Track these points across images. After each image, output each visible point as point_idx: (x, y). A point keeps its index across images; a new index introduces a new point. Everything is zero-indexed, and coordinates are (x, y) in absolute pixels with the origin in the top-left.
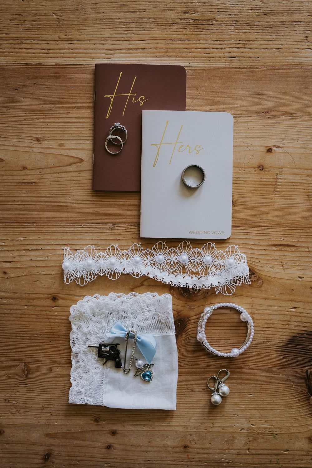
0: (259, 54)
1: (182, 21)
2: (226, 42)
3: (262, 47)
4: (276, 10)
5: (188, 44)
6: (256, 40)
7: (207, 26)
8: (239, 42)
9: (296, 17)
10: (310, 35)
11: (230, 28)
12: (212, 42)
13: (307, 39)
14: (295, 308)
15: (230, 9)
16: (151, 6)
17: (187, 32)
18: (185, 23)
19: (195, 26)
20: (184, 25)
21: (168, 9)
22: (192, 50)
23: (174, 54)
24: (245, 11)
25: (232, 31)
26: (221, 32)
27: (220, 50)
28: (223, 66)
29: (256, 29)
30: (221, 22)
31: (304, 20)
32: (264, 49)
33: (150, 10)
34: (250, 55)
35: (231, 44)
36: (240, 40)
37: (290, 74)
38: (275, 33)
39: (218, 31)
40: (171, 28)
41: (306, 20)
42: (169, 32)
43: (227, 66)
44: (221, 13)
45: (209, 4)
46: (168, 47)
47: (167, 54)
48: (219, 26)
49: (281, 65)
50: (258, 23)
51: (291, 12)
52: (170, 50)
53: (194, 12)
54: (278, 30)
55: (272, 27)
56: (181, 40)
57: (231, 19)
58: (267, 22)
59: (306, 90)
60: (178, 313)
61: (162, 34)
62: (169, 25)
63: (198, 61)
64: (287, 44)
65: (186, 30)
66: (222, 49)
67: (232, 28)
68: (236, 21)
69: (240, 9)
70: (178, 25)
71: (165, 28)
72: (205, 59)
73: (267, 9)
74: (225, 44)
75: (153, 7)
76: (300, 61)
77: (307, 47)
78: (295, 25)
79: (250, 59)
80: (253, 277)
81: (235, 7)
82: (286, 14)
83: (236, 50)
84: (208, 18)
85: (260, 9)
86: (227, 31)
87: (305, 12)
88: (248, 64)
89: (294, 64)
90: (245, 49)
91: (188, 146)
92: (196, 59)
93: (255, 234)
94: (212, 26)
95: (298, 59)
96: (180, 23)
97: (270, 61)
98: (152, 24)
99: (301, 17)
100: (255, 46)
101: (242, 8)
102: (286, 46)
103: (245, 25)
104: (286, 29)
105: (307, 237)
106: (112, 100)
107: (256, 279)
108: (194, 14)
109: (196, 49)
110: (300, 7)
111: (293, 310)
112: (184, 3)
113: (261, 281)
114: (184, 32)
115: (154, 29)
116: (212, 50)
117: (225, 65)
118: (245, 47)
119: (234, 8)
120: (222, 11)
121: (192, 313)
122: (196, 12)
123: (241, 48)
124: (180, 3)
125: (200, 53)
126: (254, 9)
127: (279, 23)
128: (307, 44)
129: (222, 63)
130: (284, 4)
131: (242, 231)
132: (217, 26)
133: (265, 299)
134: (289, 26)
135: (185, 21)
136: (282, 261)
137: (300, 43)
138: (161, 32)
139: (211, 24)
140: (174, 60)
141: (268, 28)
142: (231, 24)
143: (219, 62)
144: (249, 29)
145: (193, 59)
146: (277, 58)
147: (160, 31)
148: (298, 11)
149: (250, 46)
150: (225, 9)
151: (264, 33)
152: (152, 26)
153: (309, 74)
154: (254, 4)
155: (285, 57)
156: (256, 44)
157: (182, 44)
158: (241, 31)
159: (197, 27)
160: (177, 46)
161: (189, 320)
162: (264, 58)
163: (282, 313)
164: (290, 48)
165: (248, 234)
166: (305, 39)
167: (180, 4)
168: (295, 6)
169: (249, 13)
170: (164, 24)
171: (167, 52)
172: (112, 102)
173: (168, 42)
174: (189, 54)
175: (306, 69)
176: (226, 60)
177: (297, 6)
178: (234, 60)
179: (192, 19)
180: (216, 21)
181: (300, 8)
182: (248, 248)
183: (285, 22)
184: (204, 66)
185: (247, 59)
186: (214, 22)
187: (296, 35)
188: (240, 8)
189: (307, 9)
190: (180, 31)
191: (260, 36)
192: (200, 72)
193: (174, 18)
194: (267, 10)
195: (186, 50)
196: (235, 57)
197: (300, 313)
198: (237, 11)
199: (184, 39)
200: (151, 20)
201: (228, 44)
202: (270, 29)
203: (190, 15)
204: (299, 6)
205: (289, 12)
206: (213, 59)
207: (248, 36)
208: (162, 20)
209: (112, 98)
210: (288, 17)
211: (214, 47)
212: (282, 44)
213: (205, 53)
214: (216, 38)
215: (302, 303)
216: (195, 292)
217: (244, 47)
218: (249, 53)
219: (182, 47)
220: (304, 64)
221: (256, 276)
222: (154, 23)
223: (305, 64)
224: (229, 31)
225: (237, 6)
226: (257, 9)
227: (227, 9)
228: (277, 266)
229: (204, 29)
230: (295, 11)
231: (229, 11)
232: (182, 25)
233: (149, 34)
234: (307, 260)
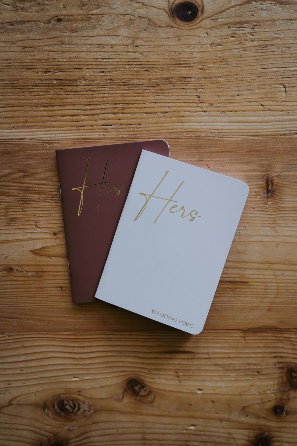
0: (141, 120)
1: (44, 82)
2: (98, 107)
3: (144, 111)
4: (160, 64)
5: (52, 111)
6: (136, 102)
7: (75, 87)
8: (115, 106)
9: (185, 72)
10: (202, 94)
11: (104, 89)
12: (82, 107)
13: (200, 99)
14: (194, 425)
15: (102, 65)
16: (5, 65)
17: (51, 96)
18: (48, 85)
19: (60, 87)
20: (46, 87)
21: (25, 67)
22: (58, 118)
23: (36, 124)
24: (121, 66)
25: (106, 92)
26: (92, 94)
27: (92, 117)
28: (96, 136)
29: (136, 88)
30: (91, 82)
31: (195, 76)
32: (146, 113)
33: (3, 70)
34: (130, 121)
35: (105, 109)
36: (116, 104)
37: (180, 143)
38: (159, 93)
39: (89, 93)
40: (31, 92)
41: (198, 76)
42: (28, 97)
43: (101, 136)
44: (91, 70)
45: (76, 60)
46: (28, 115)
47: (27, 124)
48: (90, 87)
49: (168, 133)
50: (138, 81)
51: (179, 65)
52: (30, 119)
53: (57, 71)
54: (163, 90)
55: (155, 85)
56: (43, 106)
57: (103, 78)
58: (149, 79)
59: (200, 162)
60: (55, 435)
61: (19, 99)
62: (28, 87)
63: (66, 132)
64: (174, 106)
65: (48, 93)
66: (94, 115)
67: (106, 89)
68: (111, 80)
69: (115, 65)
70: (39, 87)
71: (22, 92)
72: (75, 128)
73: (149, 63)
74: (98, 109)
75: (7, 66)
76: (191, 127)
77: (200, 109)
78: (184, 82)
79: (129, 126)
80: (143, 390)
81: (109, 62)
82: (172, 68)
83: (111, 116)
84: (76, 78)
85: (139, 63)
86: (99, 92)
87: (195, 65)
88: (128, 133)
89: (184, 130)
90: (123, 115)
92: (62, 129)
93: (143, 340)
94: (80, 87)
95: (189, 124)
96: (41, 85)
97: (155, 128)
98: (6, 88)
99: (192, 72)
100: (135, 110)
101: (117, 63)
102: (174, 109)
103: (121, 84)
104: (172, 87)
105: (207, 341)
107: (146, 393)
108: (58, 74)
109: (62, 116)
110: (190, 59)
111: (192, 428)
112: (45, 59)
113: (153, 395)
114: (46, 96)
115: (9, 94)
116: (82, 117)
117: (99, 135)
118: (123, 111)
119: (107, 63)
120: (92, 67)
121: (73, 436)
122: (60, 70)
123: (118, 113)
124: (39, 59)
125: (67, 121)
126: (132, 63)
127: (163, 80)
128: (200, 105)
129: (95, 133)
130: (169, 56)
131: (128, 337)
132: (87, 87)
133: (158, 416)
134: (176, 83)
135: (47, 82)
136: (177, 371)
137: (191, 105)
138: (18, 97)
139: (79, 84)
140: (36, 132)
141: (150, 87)
142: (104, 84)
143: (92, 132)
144: (127, 89)
145: (59, 129)
146: (163, 125)
147: (16, 96)
148: (187, 64)
149: (129, 111)
150: (96, 65)
151: (146, 94)
152: (6, 90)
153: (203, 143)
154: (131, 57)
155: (173, 123)
156: (136, 108)
157: (46, 111)
158: (117, 92)
159: (62, 89)
160: (39, 114)
161: (69, 444)
162: (147, 125)
163: (179, 431)
164: (179, 111)
165: (135, 339)
166: (197, 99)
167: (40, 61)
168: (183, 58)
169: (126, 69)
170: (23, 87)
171: (26, 121)
173: (28, 109)
174: (53, 123)
175: (199, 137)
176: (99, 129)
177: (185, 58)
178: (109, 128)
179: (56, 80)
180: (85, 80)
181: (189, 61)
182: (135, 357)
183: (171, 78)
184: (73, 137)
185: (126, 126)
186: (83, 82)
187: (185, 94)
188: (114, 63)
189: (198, 60)
190: (41, 95)
191: (140, 98)
192: (68, 145)
193: (32, 79)
194: (149, 65)
195: (49, 118)
196: (111, 125)
197: (201, 431)
198: (112, 67)
199: (47, 105)
200: (4, 82)
201: (102, 109)
202: (153, 88)
203: (54, 75)
204: (188, 58)
205: (176, 65)
206: (84, 128)
207: (126, 98)
208: (19, 82)
210: (174, 73)
211: (84, 113)
212: (169, 107)
213: (73, 122)
214: (87, 102)
215: (202, 420)
216: (75, 411)
217: (121, 111)
218: (128, 119)
219: (45, 115)
220: (196, 130)
221: (146, 390)
222: (9, 86)
223: (198, 130)
224: (102, 92)
225: (111, 60)
226: (136, 63)
227: (99, 65)
228: (171, 377)
229: (71, 91)
230: (183, 64)
231: (101, 67)
232: (44, 87)
233: (3, 101)
234: (208, 368)
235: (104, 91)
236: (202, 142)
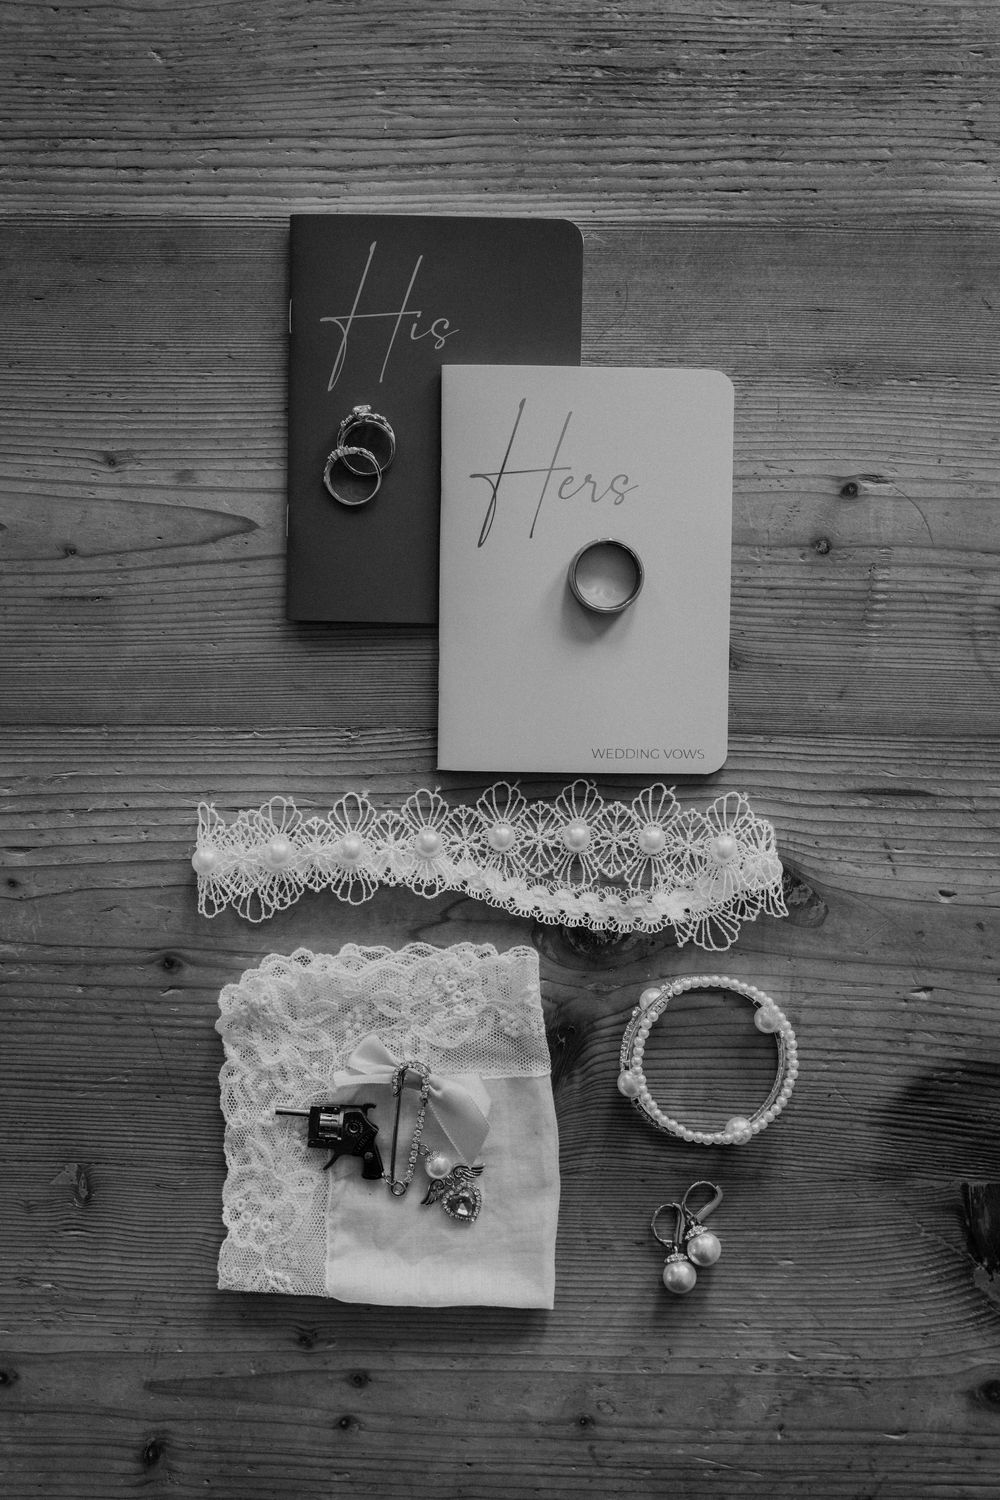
0: (817, 180)
1: (570, 73)
2: (709, 141)
3: (827, 157)
4: (871, 37)
5: (589, 148)
6: (809, 132)
7: (650, 88)
8: (753, 141)
9: (936, 58)
10: (979, 118)
11: (724, 96)
12: (667, 141)
13: (975, 128)
14: (927, 989)
15: (724, 33)
16: (470, 25)
17: (586, 109)
18: (579, 80)
19: (611, 88)
20: (576, 87)
21: (523, 33)
22: (603, 167)
23: (544, 181)
24: (771, 39)
25: (730, 104)
26: (695, 109)
27: (692, 168)
28: (699, 218)
29: (809, 96)
30: (693, 76)
31: (961, 69)
32: (831, 161)
33: (465, 39)
34: (789, 181)
35: (726, 147)
36: (754, 136)
37: (917, 242)
38: (868, 111)
39: (685, 104)
40: (534, 98)
41: (969, 69)
42: (527, 109)
43: (712, 218)
44: (693, 45)
45: (656, 18)
46: (524, 157)
47: (522, 181)
48: (689, 88)
49: (887, 214)
50: (813, 77)
51: (922, 41)
52: (530, 169)
53: (606, 45)
54: (879, 102)
55: (857, 90)
56: (564, 136)
57: (726, 67)
58: (843, 74)
59: (968, 294)
60: (560, 1006)
61: (503, 116)
62: (528, 85)
63: (621, 204)
64: (906, 146)
65: (580, 101)
66: (696, 162)
67: (731, 95)
68: (744, 72)
69: (757, 34)
70: (556, 86)
71: (512, 97)
72: (644, 195)
73: (844, 33)
74: (708, 147)
75: (477, 29)
76: (949, 201)
77: (971, 156)
78: (932, 84)
79: (786, 194)
80: (796, 892)
81: (740, 26)
82: (904, 47)
83: (742, 165)
84: (653, 64)
85: (819, 31)
86: (712, 104)
87: (964, 40)
88: (781, 212)
89: (927, 209)
90: (771, 164)
91: (588, 479)
92: (613, 196)
93: (801, 757)
94: (664, 89)
95: (942, 193)
96: (562, 80)
97: (852, 201)
98: (470, 84)
99: (953, 59)
100: (803, 153)
101: (763, 31)
102: (905, 152)
103: (771, 83)
104: (902, 97)
105: (969, 764)
106: (346, 333)
107: (805, 900)
108: (606, 52)
109: (614, 163)
110: (949, 26)
111: (923, 995)
112: (575, 14)
113: (822, 905)
114: (575, 109)
115: (480, 100)
116: (665, 167)
117: (709, 215)
118: (773, 156)
119: (736, 30)
120: (696, 38)
121: (605, 1008)
122: (614, 43)
123: (759, 159)
124: (561, 14)
125: (626, 176)
126: (800, 32)
127: (880, 78)
128: (972, 144)
129: (696, 210)
130: (896, 14)
131: (762, 748)
132: (680, 89)
133: (834, 960)
134: (914, 88)
135: (577, 74)
136: (887, 842)
137: (950, 144)
138: (500, 109)
139: (661, 81)
140: (543, 201)
141: (845, 93)
142: (725, 83)
143: (689, 207)
144: (786, 97)
145: (605, 195)
146: (874, 193)
147: (497, 106)
148: (943, 37)
149: (786, 154)
150: (709, 33)
151: (834, 112)
152: (472, 90)
153: (975, 243)
154: (800, 16)
155: (901, 189)
156: (807, 147)
157: (570, 148)
158: (757, 104)
159: (616, 91)
160: (554, 154)
161: (595, 1029)
162: (834, 194)
163: (887, 1004)
164: (916, 160)
165: (781, 756)
166: (965, 128)
167: (562, 19)
168: (933, 22)
169: (783, 47)
170: (514, 85)
171: (520, 173)
172: (345, 339)
173: (526, 142)
174: (590, 180)
175: (968, 228)
176: (709, 200)
177: (939, 23)
178: (735, 199)
179: (602, 67)
180: (678, 71)
181: (948, 30)
182: (780, 802)
183: (901, 73)
184: (640, 218)
185: (778, 194)
186: (672, 76)
187: (936, 116)
188: (754, 30)
189: (972, 30)
190: (561, 107)
191: (818, 122)
192: (626, 238)
193: (541, 65)
194: (844, 36)
195: (581, 167)
196: (740, 191)
197: (944, 1005)
198: (747, 39)
199: (576, 132)
200: (468, 70)
201: (717, 147)
202: (853, 97)
203: (596, 54)
204: (946, 23)
205: (914, 41)
206: (668, 195)
207: (781, 120)
208: (506, 70)
209: (344, 324)
210: (909, 59)
211: (670, 158)
212: (891, 148)
213: (641, 178)
214: (680, 128)
215: (950, 975)
216: (614, 942)
217: (767, 155)
218: (783, 177)
219: (568, 158)
220: (960, 210)
221: (805, 891)
222: (479, 81)
223: (965, 210)
224: (720, 104)
225: (745, 22)
226: (810, 31)
227: (714, 33)
228: (872, 858)
229: (639, 99)
230: (932, 37)
231: (720, 38)
232: (569, 87)
233: (463, 118)
234: (968, 838)
235: (724, 100)
236: (973, 240)
